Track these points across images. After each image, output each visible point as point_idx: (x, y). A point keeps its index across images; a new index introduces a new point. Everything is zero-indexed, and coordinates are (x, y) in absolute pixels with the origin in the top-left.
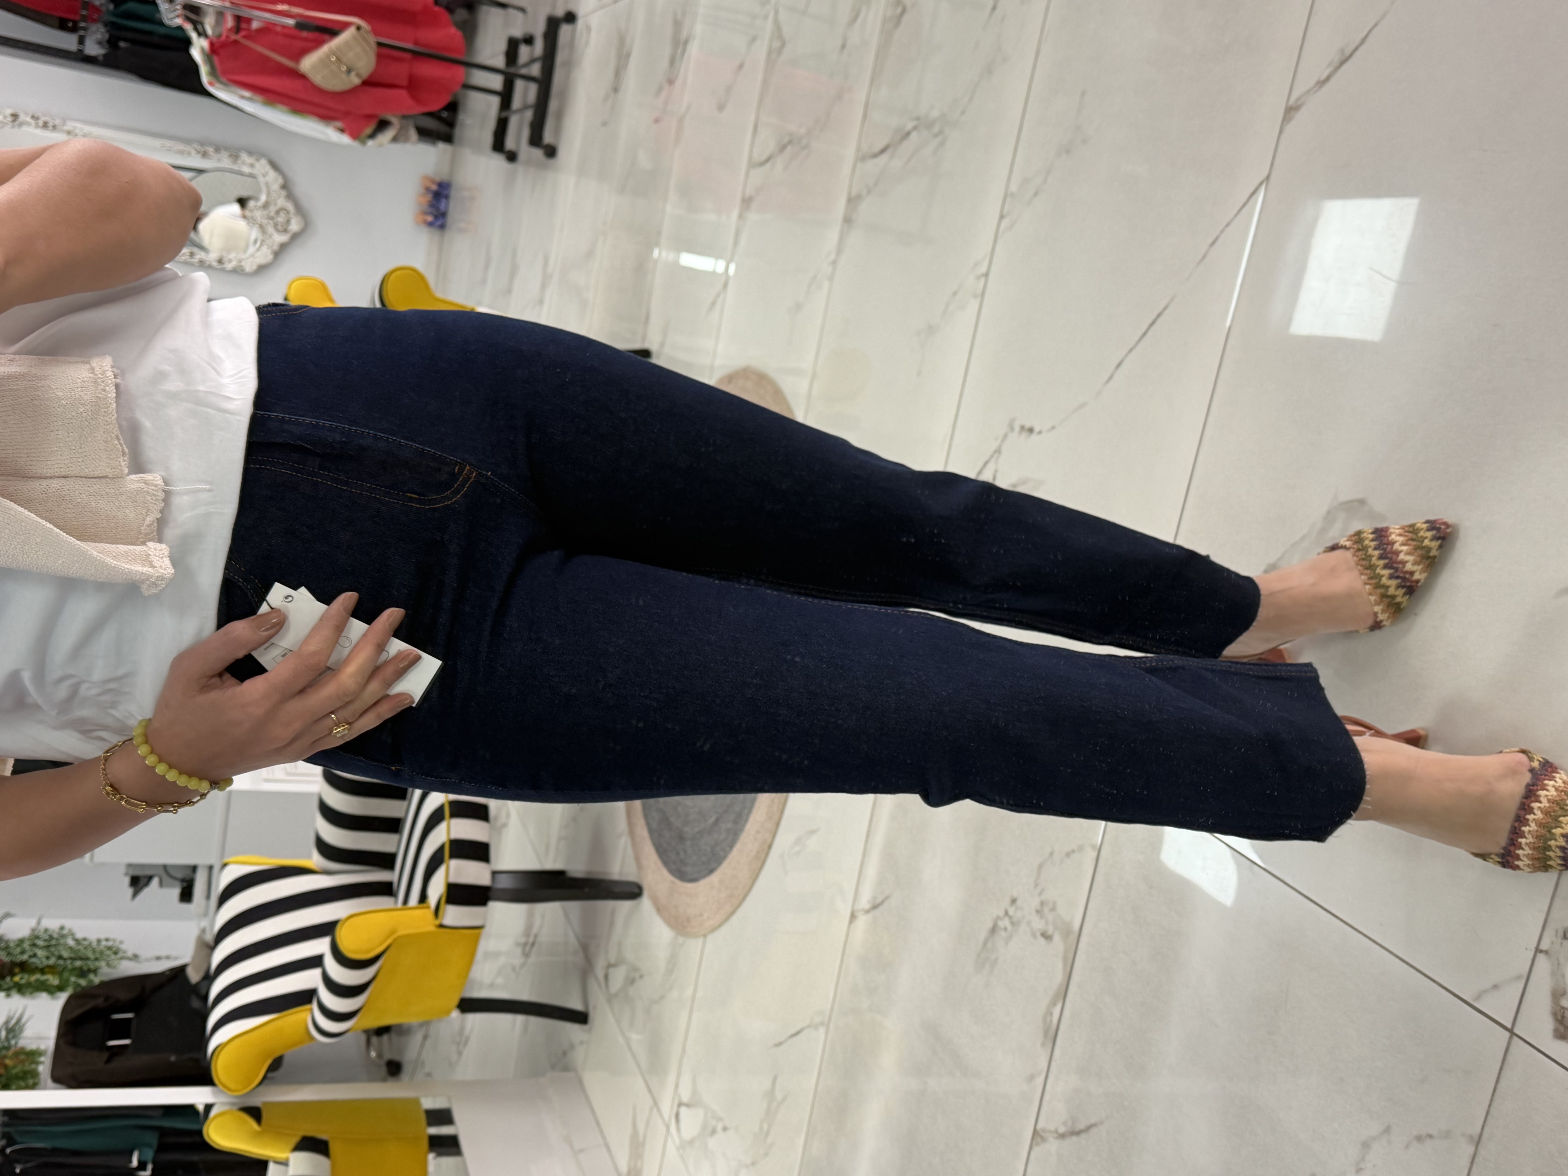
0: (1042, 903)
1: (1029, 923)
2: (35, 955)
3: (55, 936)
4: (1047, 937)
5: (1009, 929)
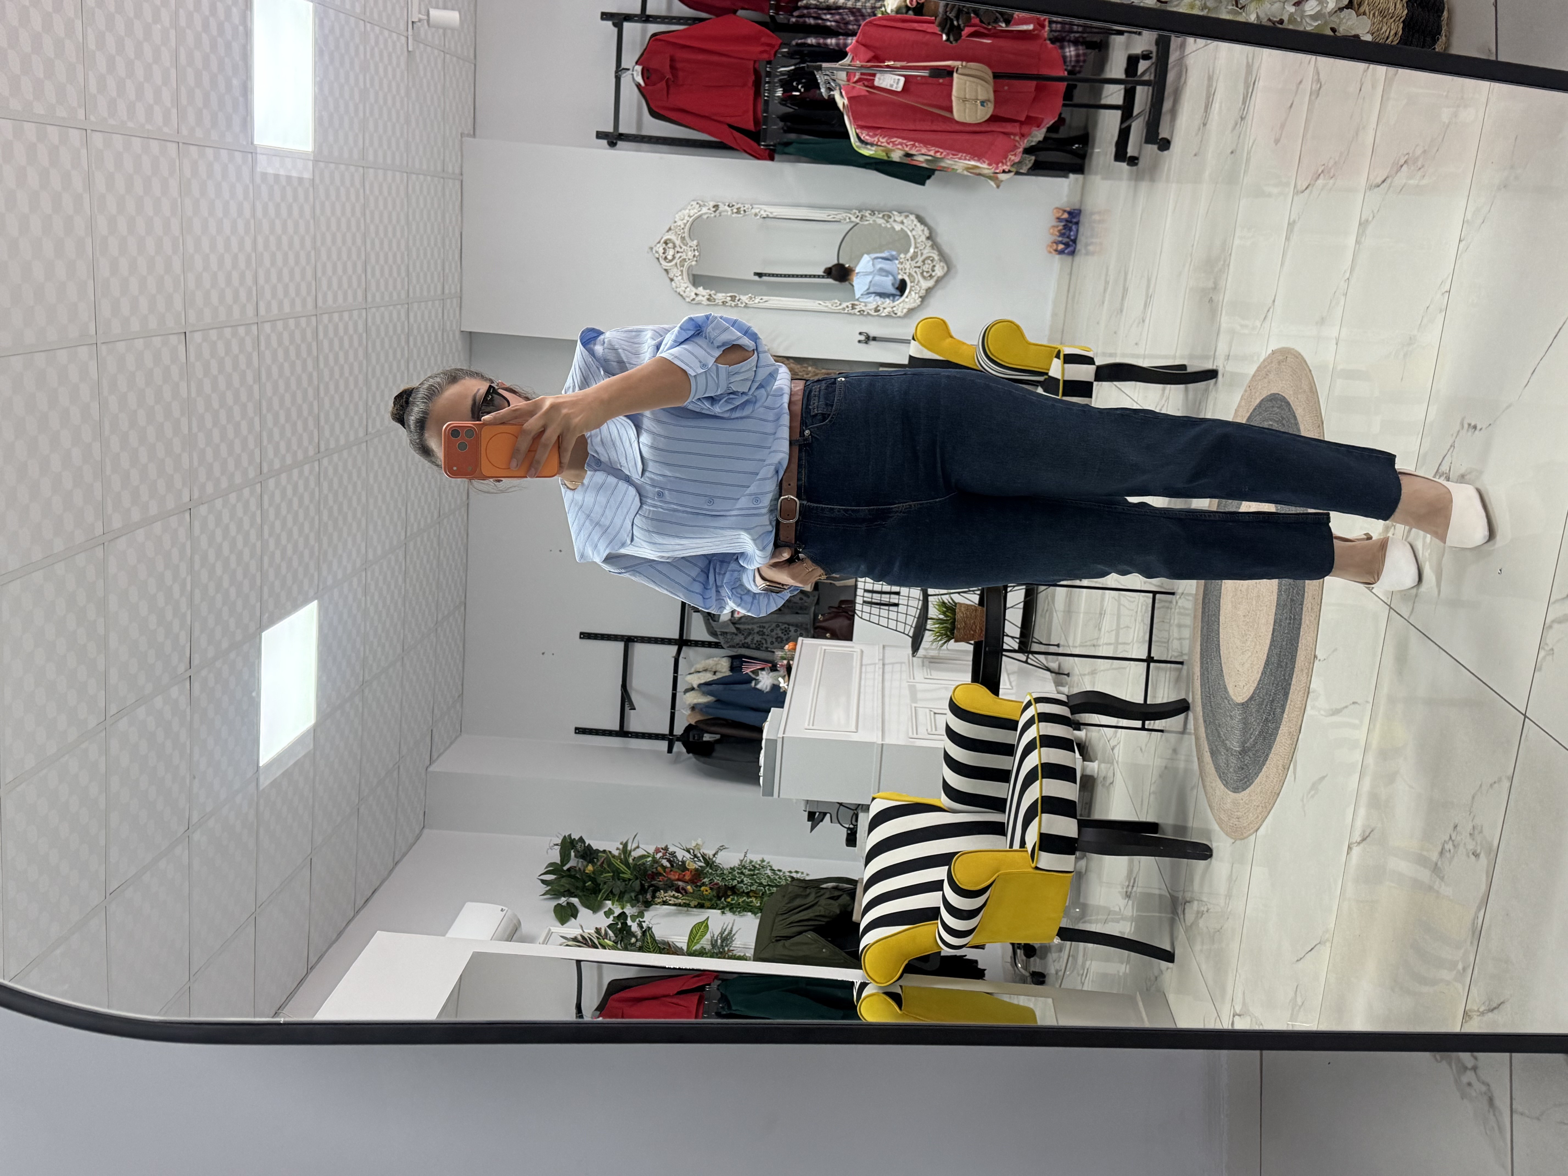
0: (1474, 827)
1: (1465, 844)
2: (742, 881)
3: (758, 866)
4: (1476, 855)
5: (1452, 851)
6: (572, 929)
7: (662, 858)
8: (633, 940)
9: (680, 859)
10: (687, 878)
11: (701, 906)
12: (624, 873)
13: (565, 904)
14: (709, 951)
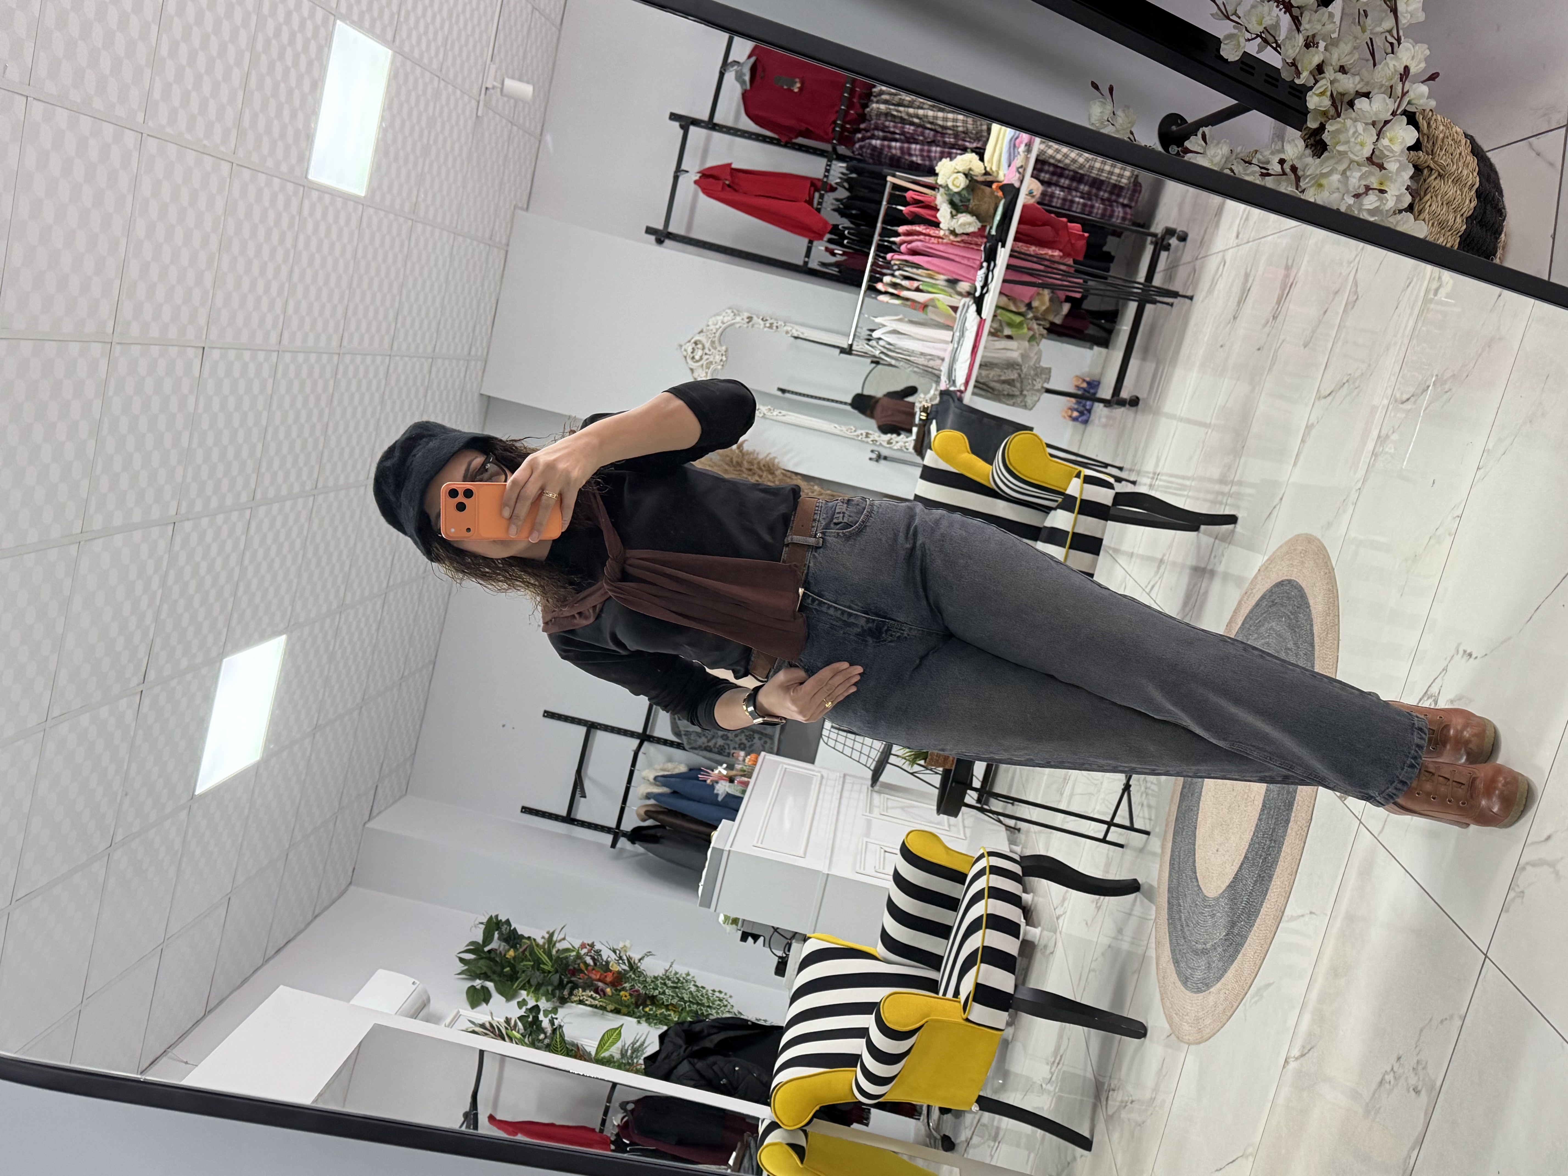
0: (1418, 1062)
1: (1407, 1078)
2: (664, 992)
3: (682, 980)
4: (1417, 1091)
5: (1392, 1082)
6: (482, 1014)
7: (586, 954)
8: (542, 1036)
9: (605, 959)
10: (609, 979)
11: (617, 1011)
12: (544, 964)
13: (478, 987)
14: (618, 1060)
